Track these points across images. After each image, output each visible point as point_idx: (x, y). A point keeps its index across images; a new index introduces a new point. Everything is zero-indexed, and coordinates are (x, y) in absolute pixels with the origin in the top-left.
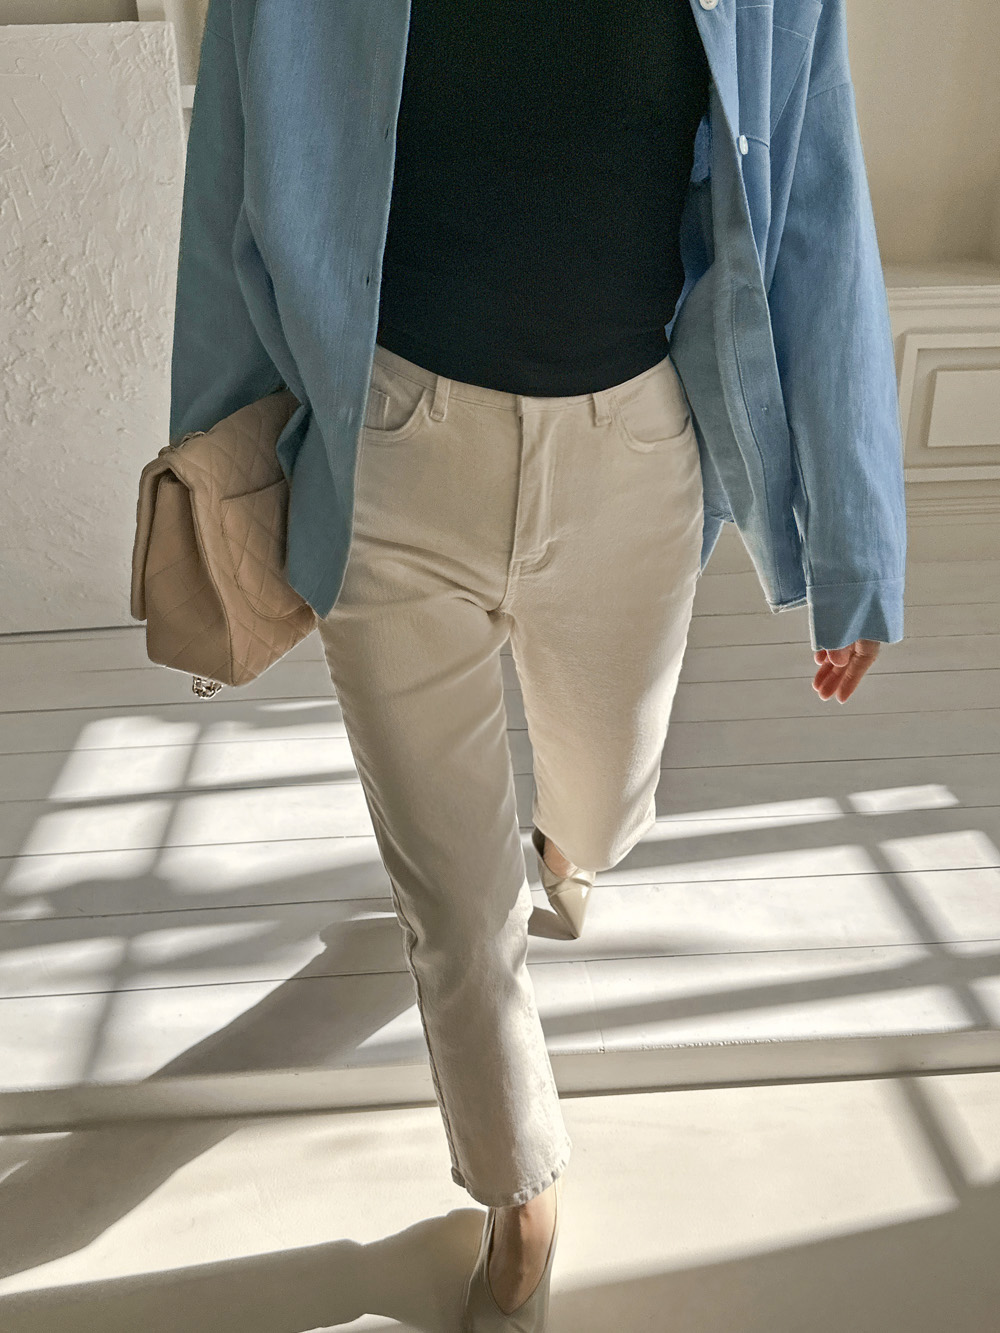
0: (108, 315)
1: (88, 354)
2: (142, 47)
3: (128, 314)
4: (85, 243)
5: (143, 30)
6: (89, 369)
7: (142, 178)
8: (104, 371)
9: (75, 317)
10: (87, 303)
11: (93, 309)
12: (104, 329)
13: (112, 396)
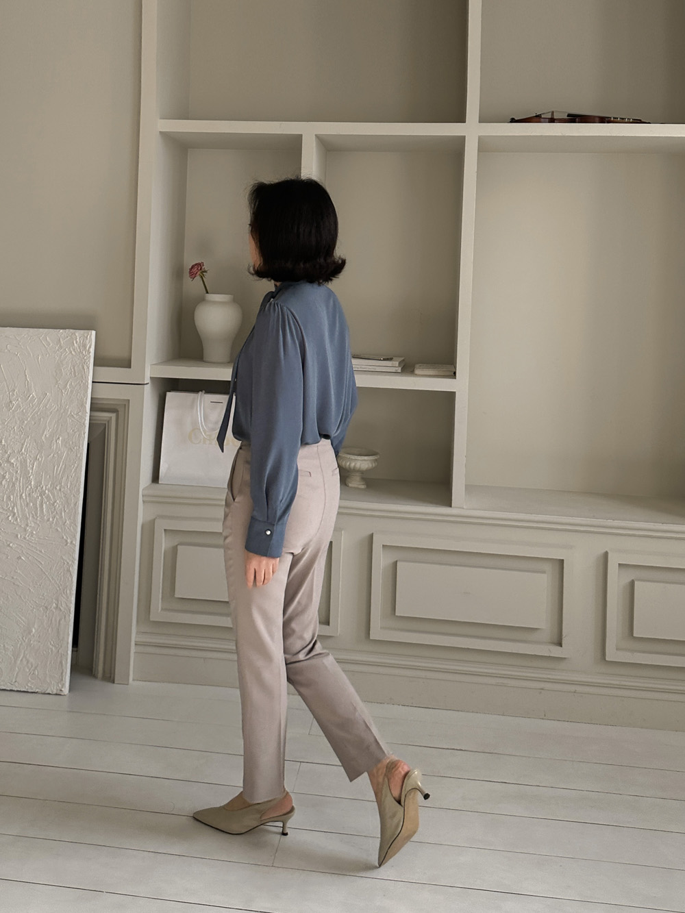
0: (28, 487)
1: (11, 509)
2: (75, 342)
3: (39, 488)
4: (23, 445)
5: (77, 335)
6: (10, 518)
7: (62, 411)
8: (18, 520)
9: (8, 485)
10: (17, 479)
11: (20, 484)
12: (24, 495)
13: (19, 536)
